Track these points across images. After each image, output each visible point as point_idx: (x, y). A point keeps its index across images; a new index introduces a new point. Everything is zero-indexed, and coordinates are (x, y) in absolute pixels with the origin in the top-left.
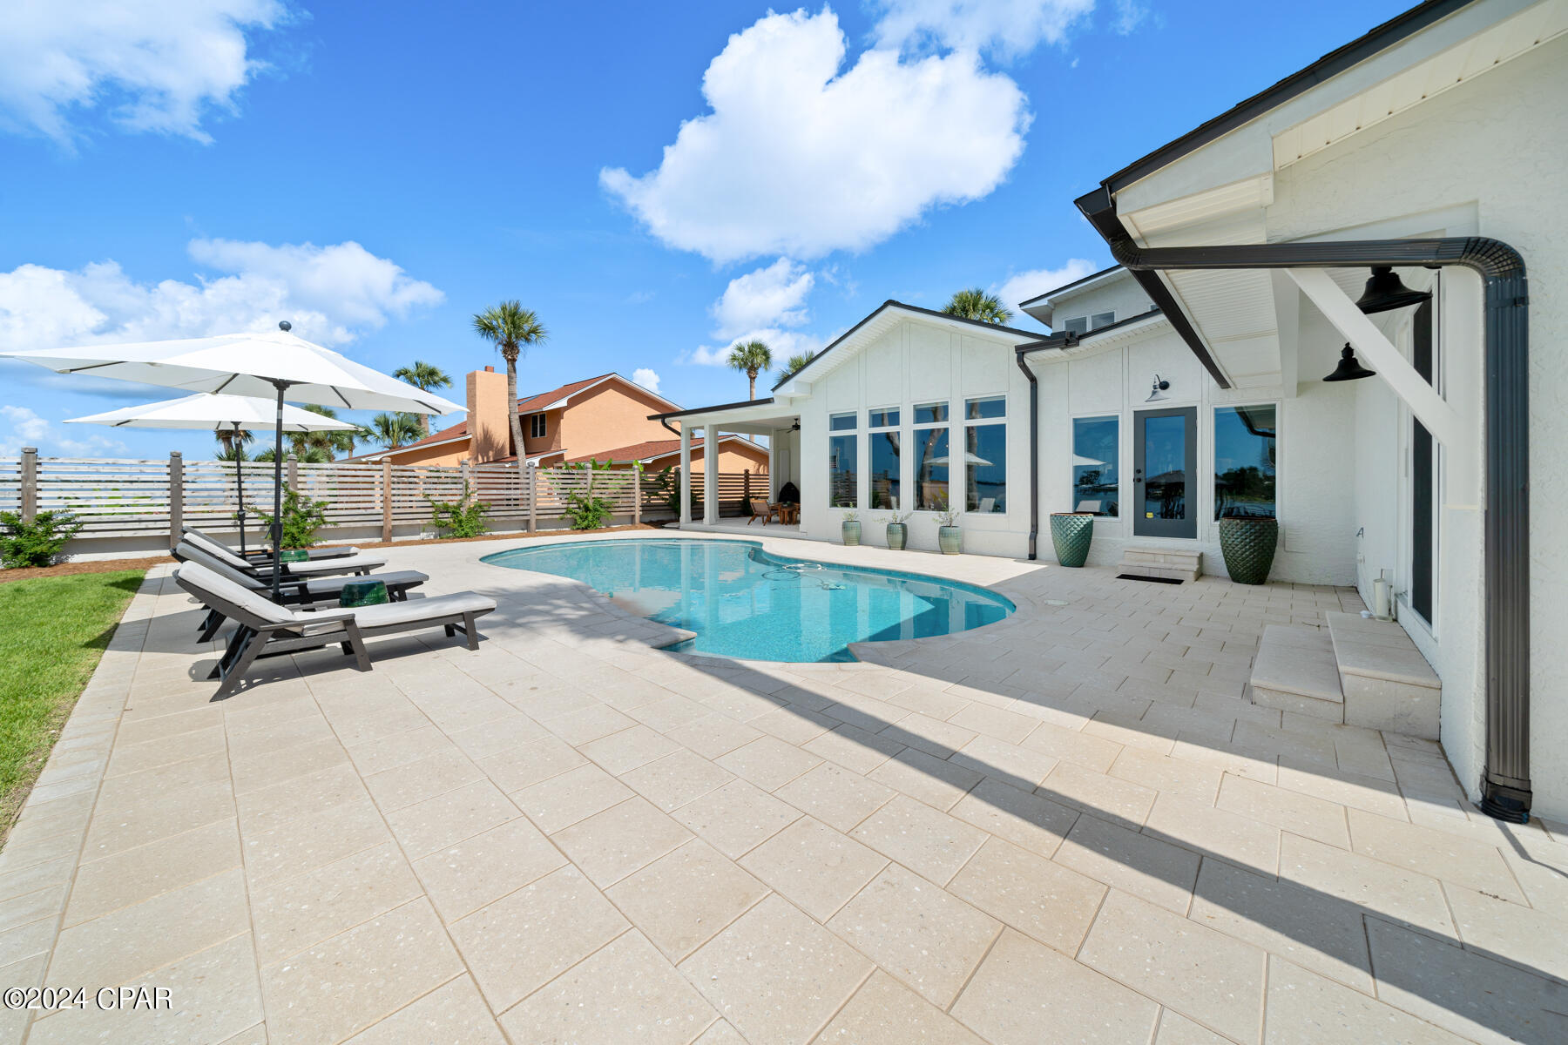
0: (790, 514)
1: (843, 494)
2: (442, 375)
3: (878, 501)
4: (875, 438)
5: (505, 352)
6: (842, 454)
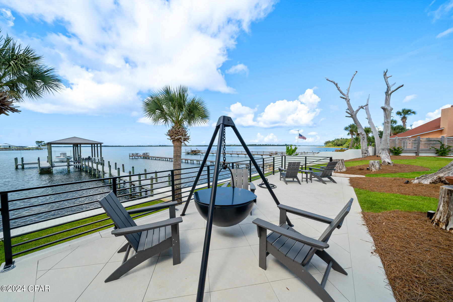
2: (412, 111)
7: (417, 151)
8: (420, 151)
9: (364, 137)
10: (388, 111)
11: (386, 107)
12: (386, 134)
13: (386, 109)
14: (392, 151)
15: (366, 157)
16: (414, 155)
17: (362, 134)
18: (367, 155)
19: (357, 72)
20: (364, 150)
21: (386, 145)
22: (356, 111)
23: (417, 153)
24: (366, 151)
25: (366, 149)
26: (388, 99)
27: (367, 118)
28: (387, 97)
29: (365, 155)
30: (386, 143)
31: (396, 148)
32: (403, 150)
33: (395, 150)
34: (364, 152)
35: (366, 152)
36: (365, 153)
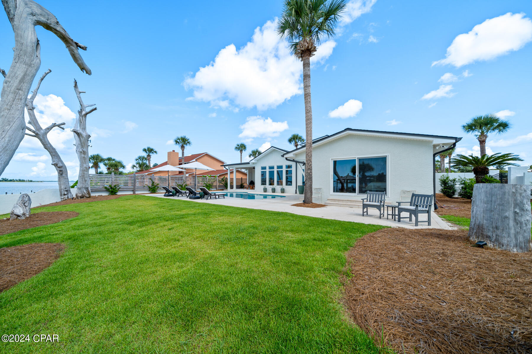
0: (253, 187)
1: (263, 182)
2: (154, 151)
3: (270, 184)
4: (270, 172)
5: (181, 148)
6: (263, 174)
7: (133, 189)
8: (136, 189)
9: (61, 171)
10: (83, 137)
11: (80, 130)
12: (83, 168)
13: (80, 134)
14: (109, 189)
15: (66, 200)
16: (132, 193)
17: (58, 166)
18: (68, 197)
19: (50, 71)
20: (62, 190)
21: (84, 183)
22: (46, 129)
23: (134, 191)
24: (67, 191)
25: (66, 188)
26: (82, 121)
27: (75, 144)
28: (81, 118)
29: (65, 196)
30: (84, 180)
31: (113, 186)
32: (120, 188)
33: (111, 188)
34: (63, 193)
35: (66, 193)
36: (64, 195)
